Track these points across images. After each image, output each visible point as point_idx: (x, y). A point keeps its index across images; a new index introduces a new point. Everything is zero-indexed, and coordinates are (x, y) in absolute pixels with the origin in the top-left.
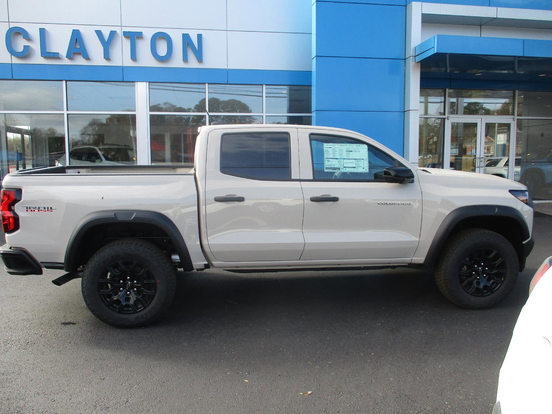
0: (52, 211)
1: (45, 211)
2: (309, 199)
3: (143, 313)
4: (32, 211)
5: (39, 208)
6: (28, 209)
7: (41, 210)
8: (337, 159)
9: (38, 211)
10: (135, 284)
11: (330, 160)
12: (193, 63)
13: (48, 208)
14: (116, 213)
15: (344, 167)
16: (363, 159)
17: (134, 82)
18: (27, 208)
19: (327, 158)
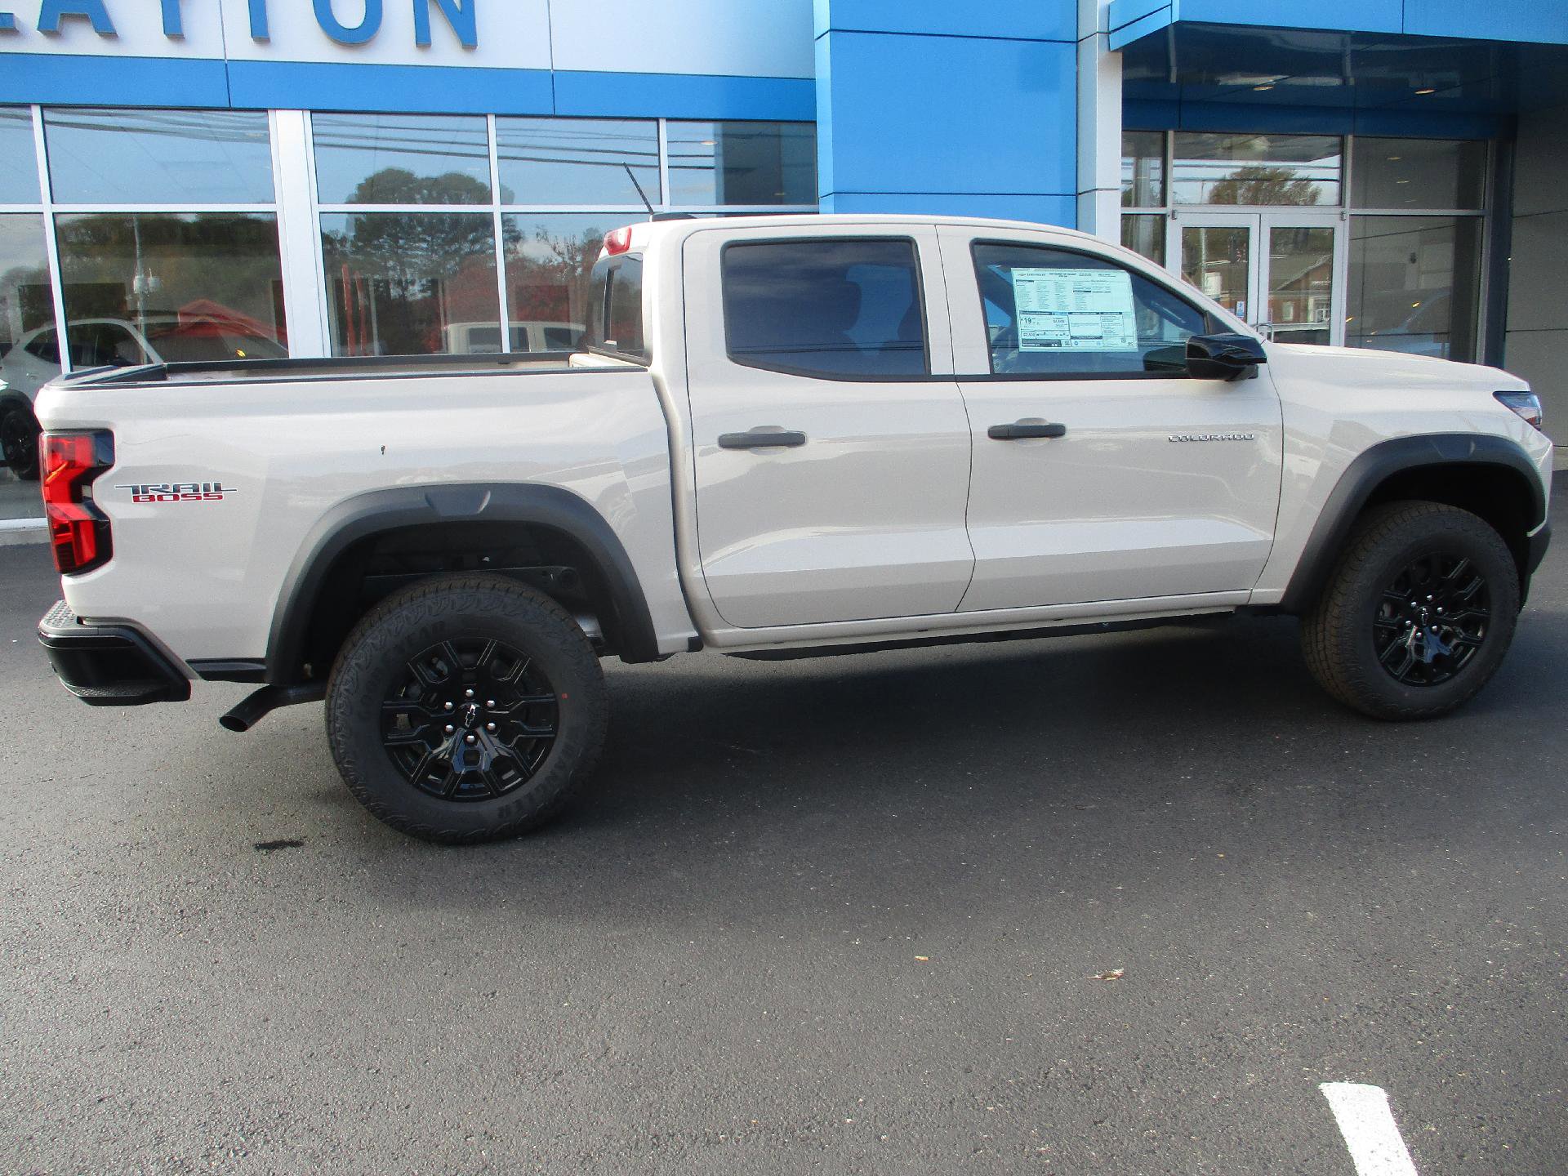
0: (220, 497)
1: (199, 498)
2: (986, 434)
3: (521, 793)
4: (152, 498)
5: (176, 489)
6: (141, 494)
7: (184, 496)
8: (1051, 314)
9: (172, 498)
10: (492, 709)
11: (1031, 316)
12: (446, 52)
13: (206, 488)
14: (432, 493)
15: (1072, 338)
16: (1121, 313)
17: (265, 110)
18: (135, 491)
19: (1025, 312)
